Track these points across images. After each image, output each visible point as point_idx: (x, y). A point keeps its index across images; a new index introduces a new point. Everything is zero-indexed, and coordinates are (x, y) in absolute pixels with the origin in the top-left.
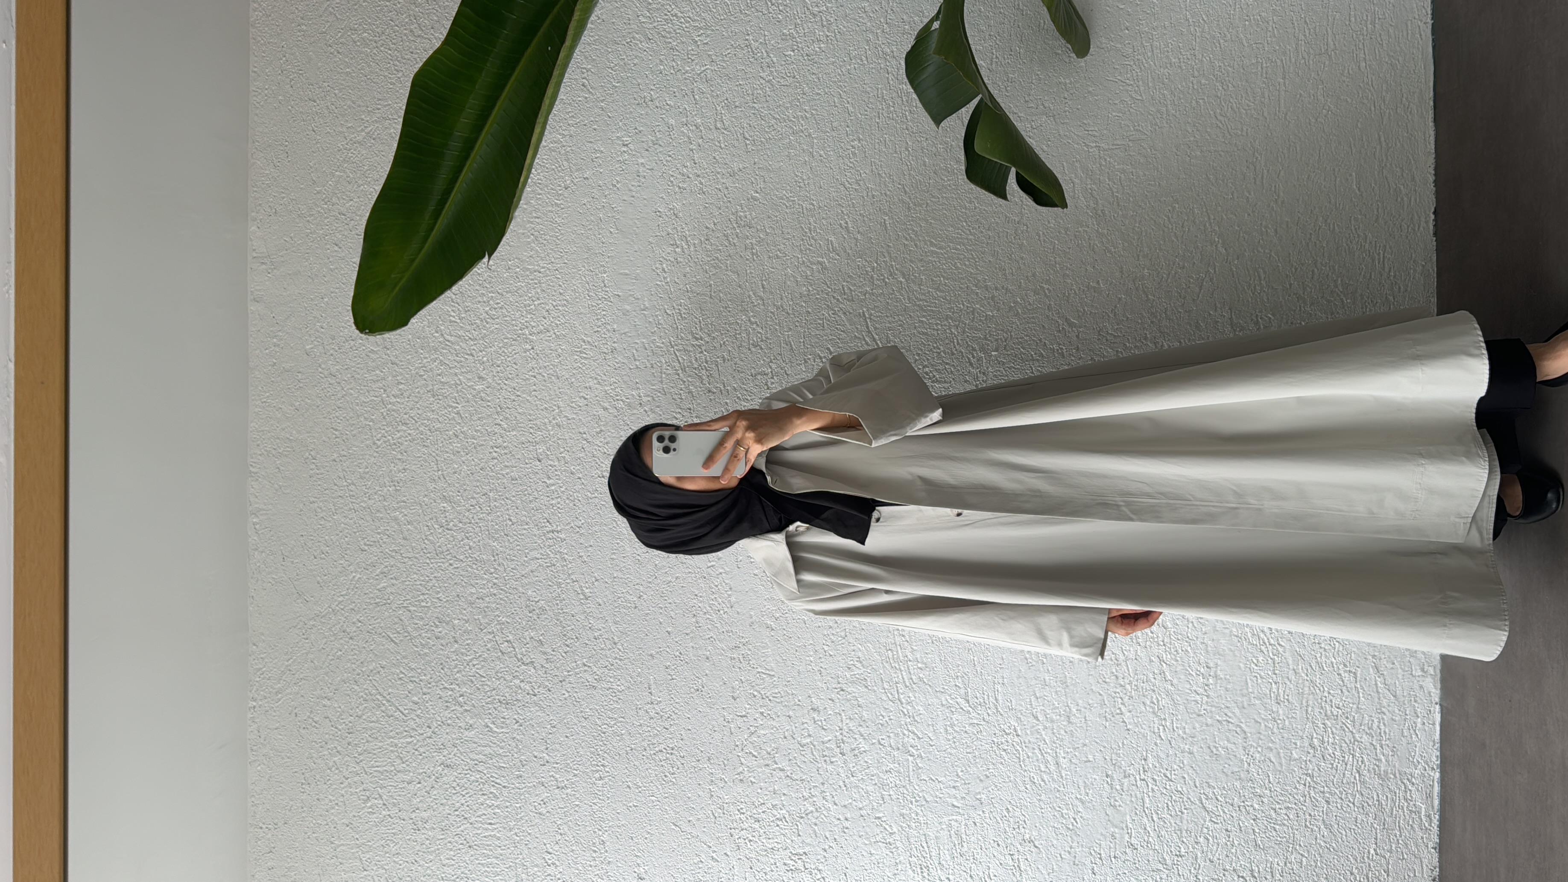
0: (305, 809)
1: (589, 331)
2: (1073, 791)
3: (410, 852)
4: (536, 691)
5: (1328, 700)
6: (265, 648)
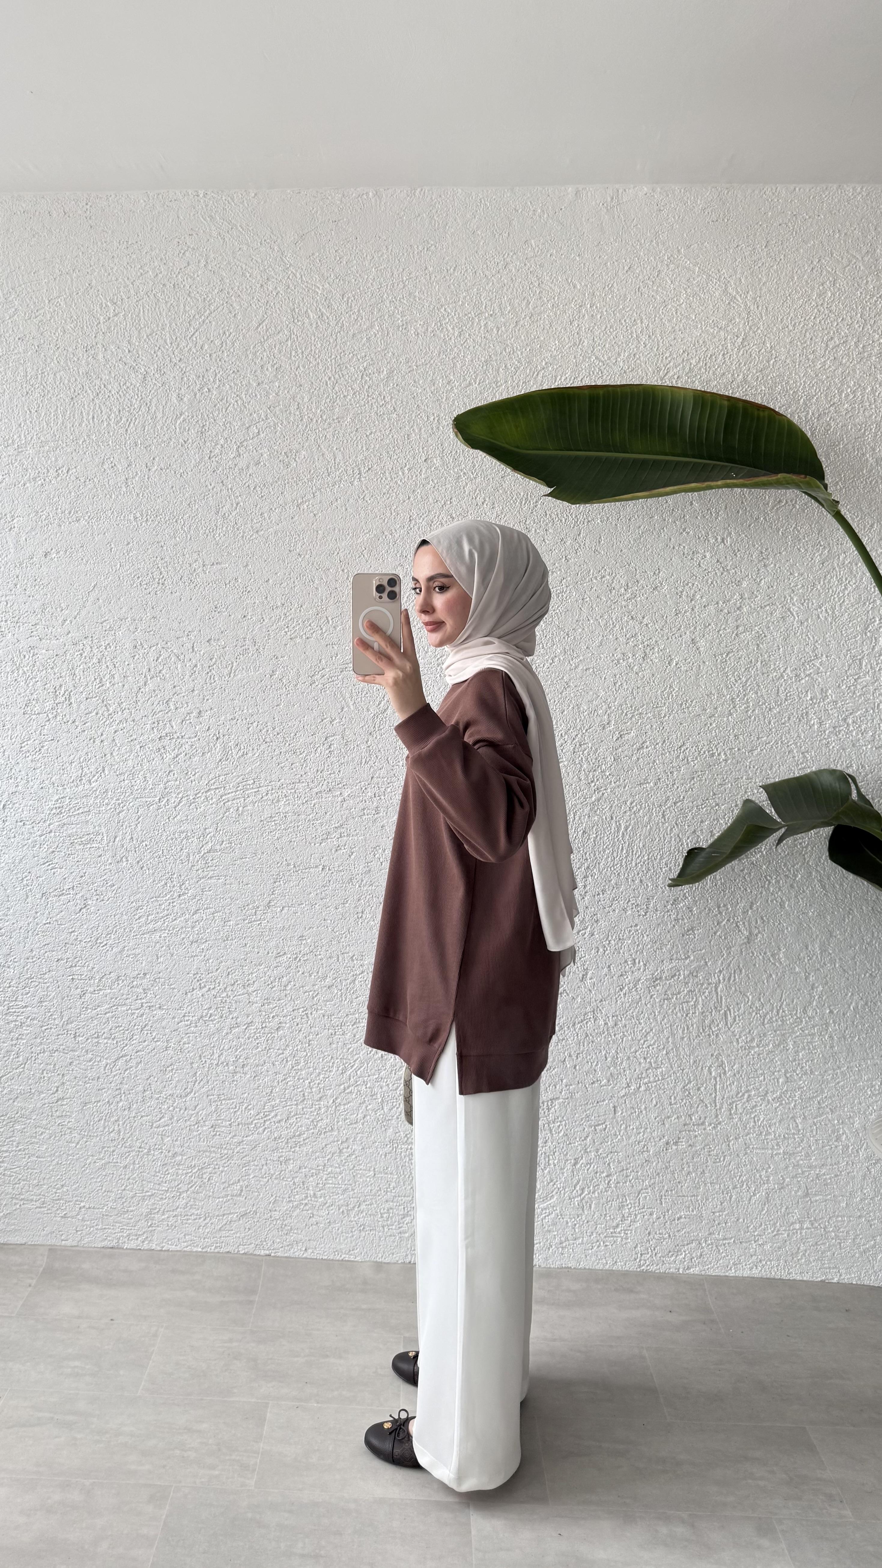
0: (105, 244)
3: (66, 343)
4: (213, 459)
6: (252, 205)
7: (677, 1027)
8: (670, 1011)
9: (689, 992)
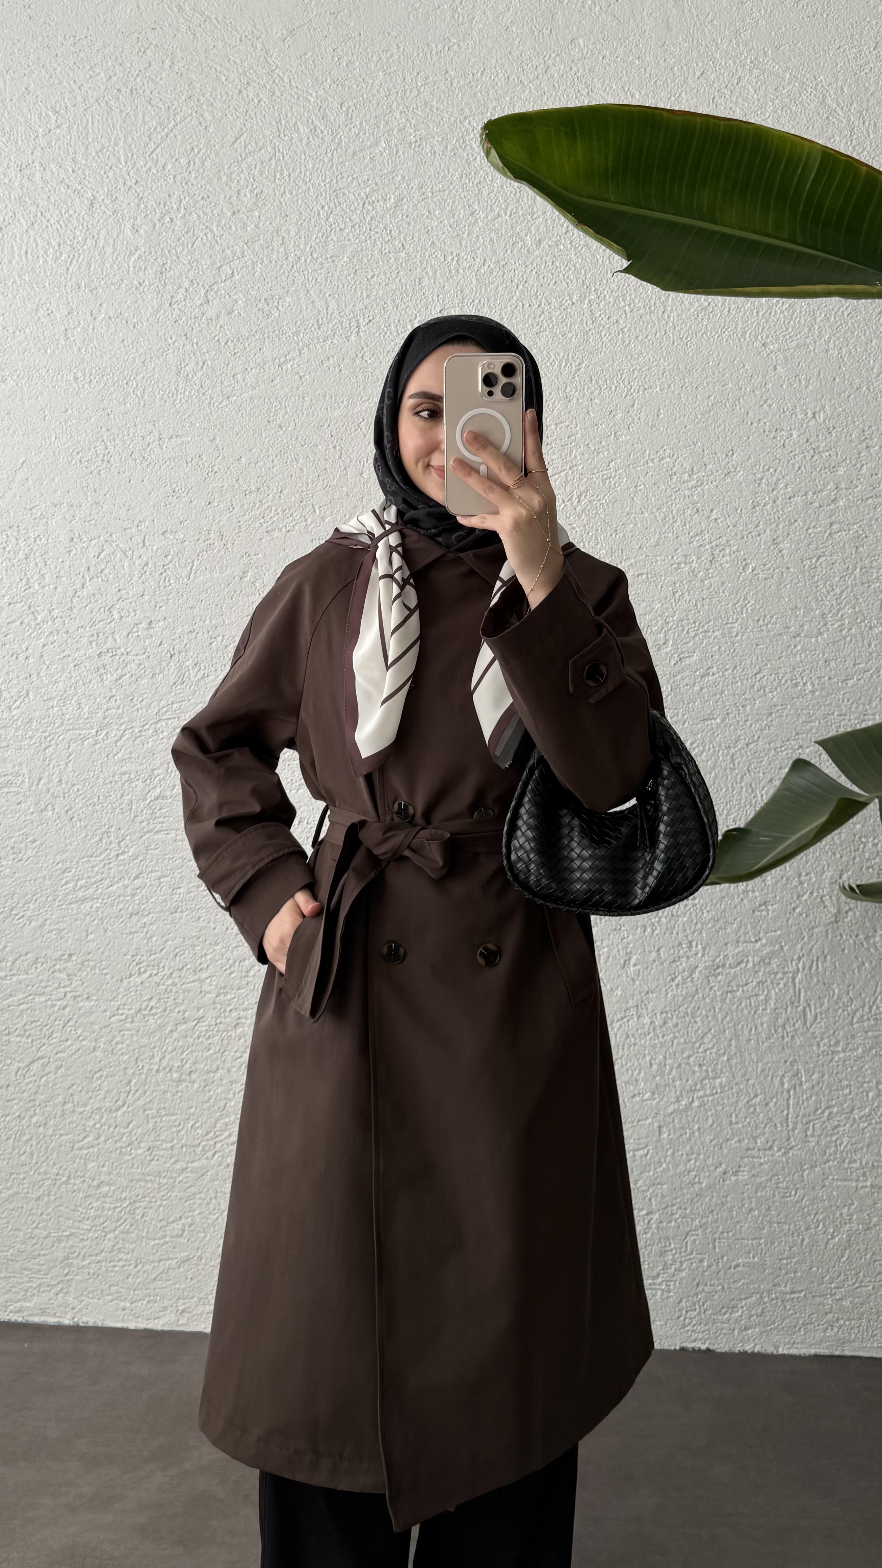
1: (592, 370)
2: (54, 917)
4: (175, 306)
5: (153, 1204)
7: (743, 1026)
8: (735, 1006)
9: (759, 983)
